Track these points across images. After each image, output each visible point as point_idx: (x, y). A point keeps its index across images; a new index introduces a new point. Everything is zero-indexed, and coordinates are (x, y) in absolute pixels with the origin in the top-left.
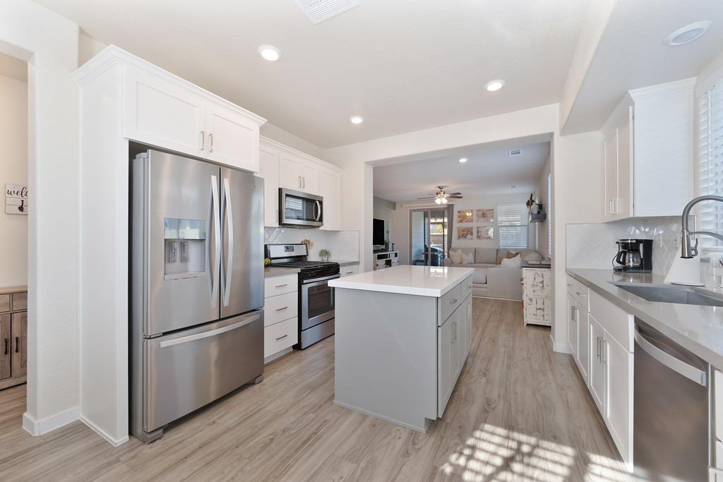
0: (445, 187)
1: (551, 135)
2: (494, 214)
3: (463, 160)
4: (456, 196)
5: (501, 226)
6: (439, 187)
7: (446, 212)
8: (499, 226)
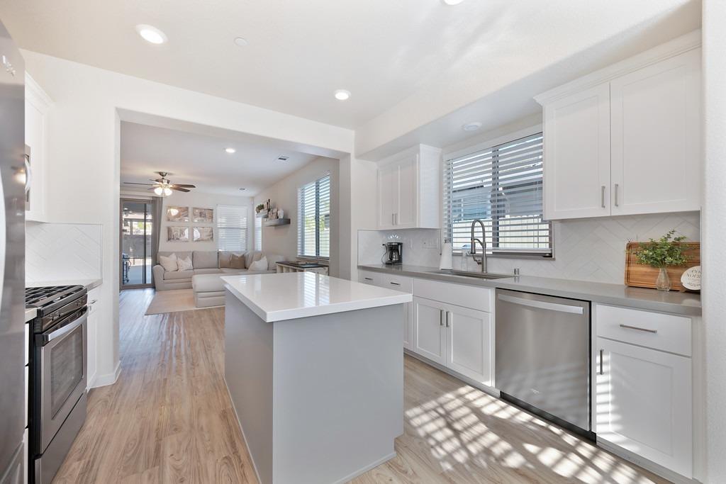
0: (170, 174)
1: (347, 155)
2: (214, 215)
3: (230, 151)
4: (182, 188)
5: (221, 228)
6: (161, 173)
7: (149, 207)
8: (219, 228)
